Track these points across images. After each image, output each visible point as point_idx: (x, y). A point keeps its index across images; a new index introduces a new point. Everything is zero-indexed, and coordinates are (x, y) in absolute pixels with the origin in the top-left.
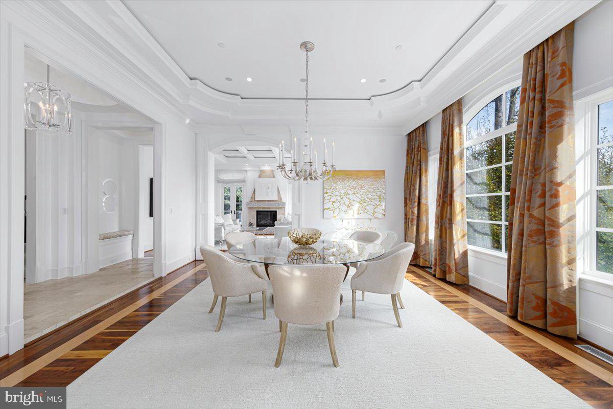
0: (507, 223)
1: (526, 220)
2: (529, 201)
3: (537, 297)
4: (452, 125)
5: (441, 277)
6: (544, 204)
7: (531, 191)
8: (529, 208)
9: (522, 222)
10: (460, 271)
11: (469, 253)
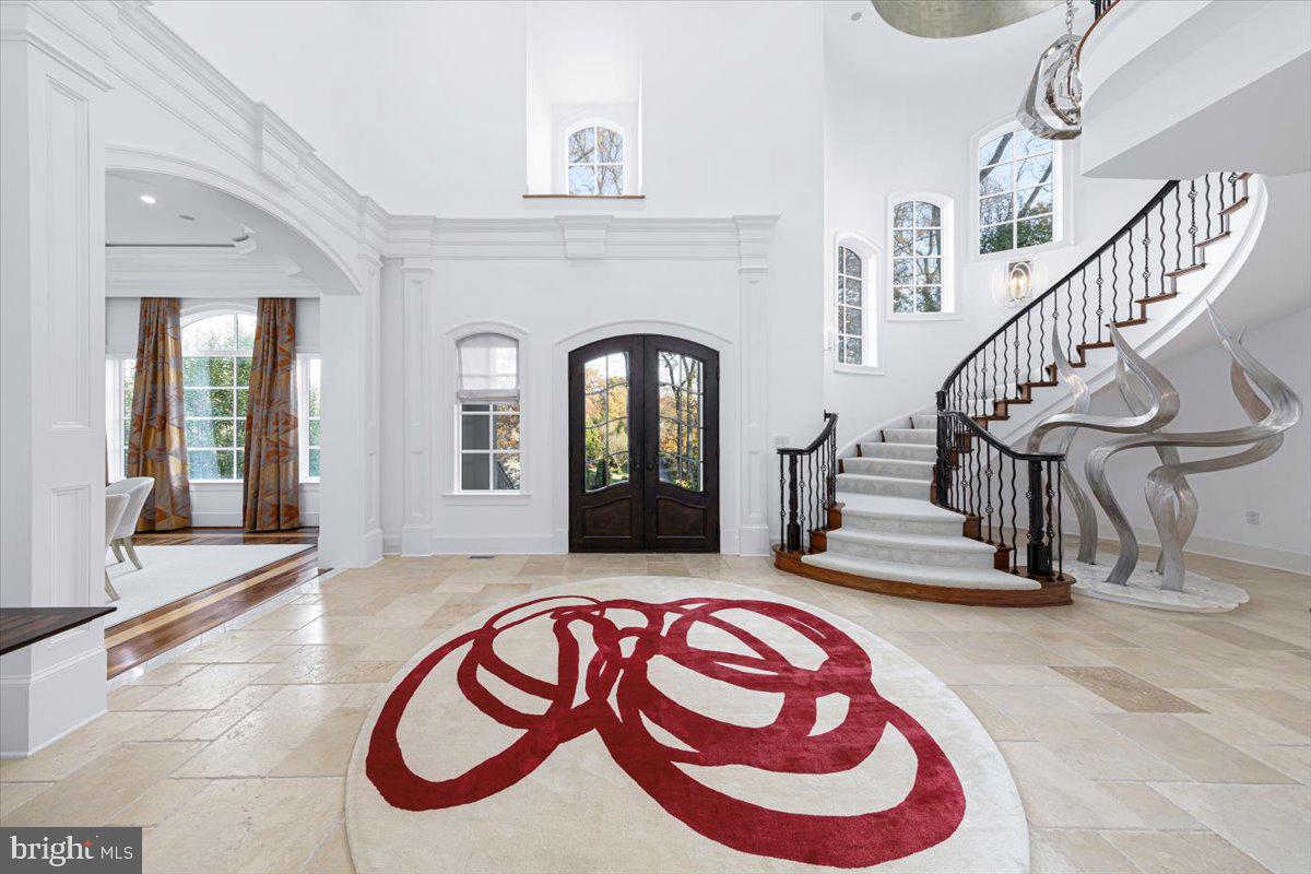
0: (242, 449)
1: (264, 443)
2: (266, 427)
3: (273, 506)
4: (163, 325)
5: (146, 529)
6: (277, 430)
7: (267, 418)
8: (266, 433)
9: (259, 445)
10: (180, 513)
11: (192, 488)
